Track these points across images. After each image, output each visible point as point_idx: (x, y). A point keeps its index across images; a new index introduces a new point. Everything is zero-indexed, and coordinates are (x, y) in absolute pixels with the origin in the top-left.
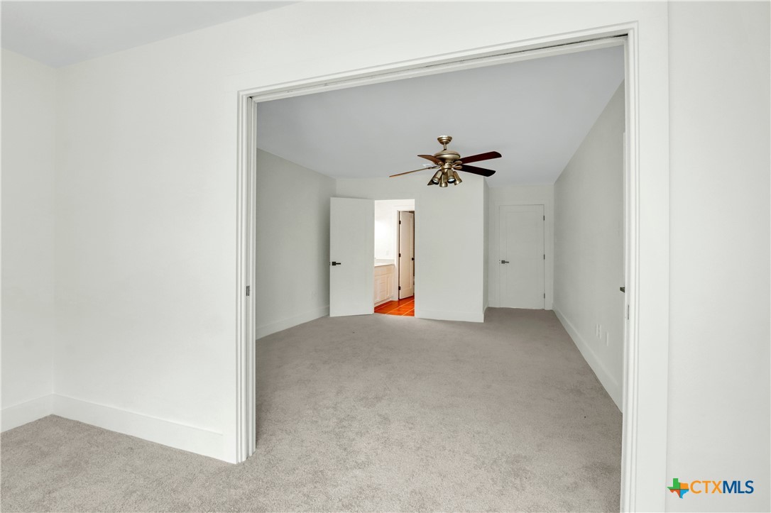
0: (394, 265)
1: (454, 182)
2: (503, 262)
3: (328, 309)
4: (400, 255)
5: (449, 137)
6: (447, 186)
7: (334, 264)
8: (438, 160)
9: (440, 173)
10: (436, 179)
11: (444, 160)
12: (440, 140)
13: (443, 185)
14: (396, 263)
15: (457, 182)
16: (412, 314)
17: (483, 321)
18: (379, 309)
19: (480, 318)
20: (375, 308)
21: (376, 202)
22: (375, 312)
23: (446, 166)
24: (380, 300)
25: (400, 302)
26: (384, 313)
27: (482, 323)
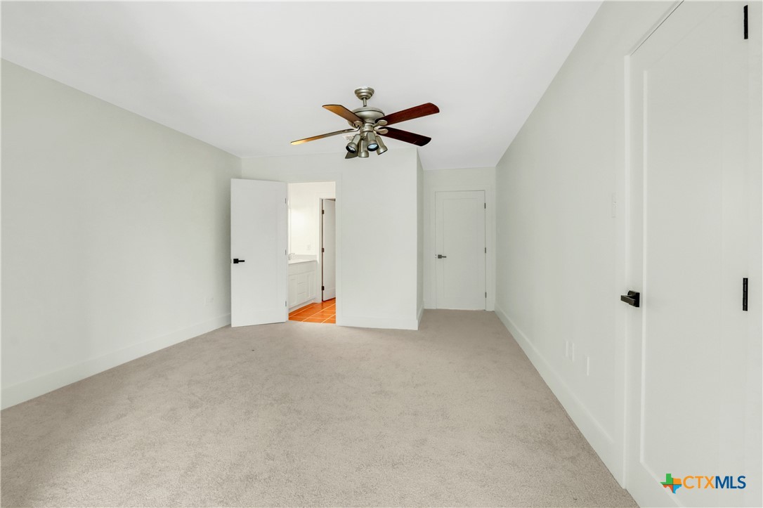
0: (316, 261)
1: (377, 148)
2: (440, 257)
3: (229, 317)
4: (323, 250)
5: (370, 89)
6: (367, 156)
7: (236, 261)
8: (355, 119)
9: (359, 138)
10: (353, 146)
11: (363, 119)
12: (358, 93)
13: (363, 155)
14: (318, 259)
15: (382, 150)
16: (333, 321)
17: (417, 329)
18: (296, 315)
19: (413, 325)
20: (290, 314)
21: (290, 185)
22: (290, 319)
23: (367, 128)
24: (297, 303)
25: (324, 304)
26: (300, 320)
27: (415, 331)
